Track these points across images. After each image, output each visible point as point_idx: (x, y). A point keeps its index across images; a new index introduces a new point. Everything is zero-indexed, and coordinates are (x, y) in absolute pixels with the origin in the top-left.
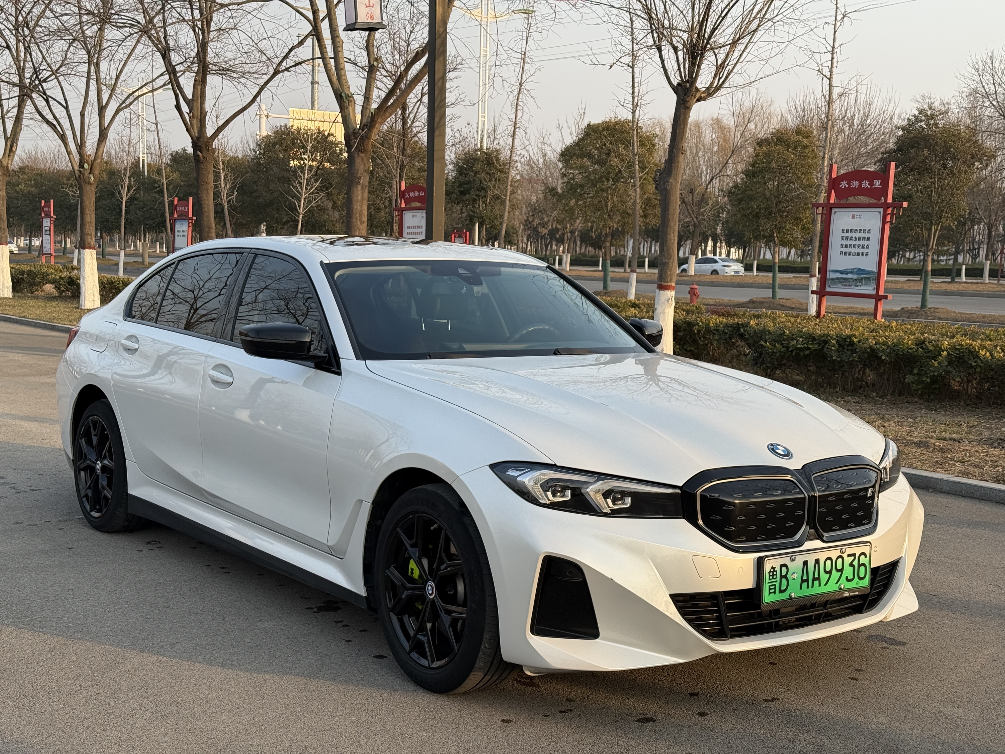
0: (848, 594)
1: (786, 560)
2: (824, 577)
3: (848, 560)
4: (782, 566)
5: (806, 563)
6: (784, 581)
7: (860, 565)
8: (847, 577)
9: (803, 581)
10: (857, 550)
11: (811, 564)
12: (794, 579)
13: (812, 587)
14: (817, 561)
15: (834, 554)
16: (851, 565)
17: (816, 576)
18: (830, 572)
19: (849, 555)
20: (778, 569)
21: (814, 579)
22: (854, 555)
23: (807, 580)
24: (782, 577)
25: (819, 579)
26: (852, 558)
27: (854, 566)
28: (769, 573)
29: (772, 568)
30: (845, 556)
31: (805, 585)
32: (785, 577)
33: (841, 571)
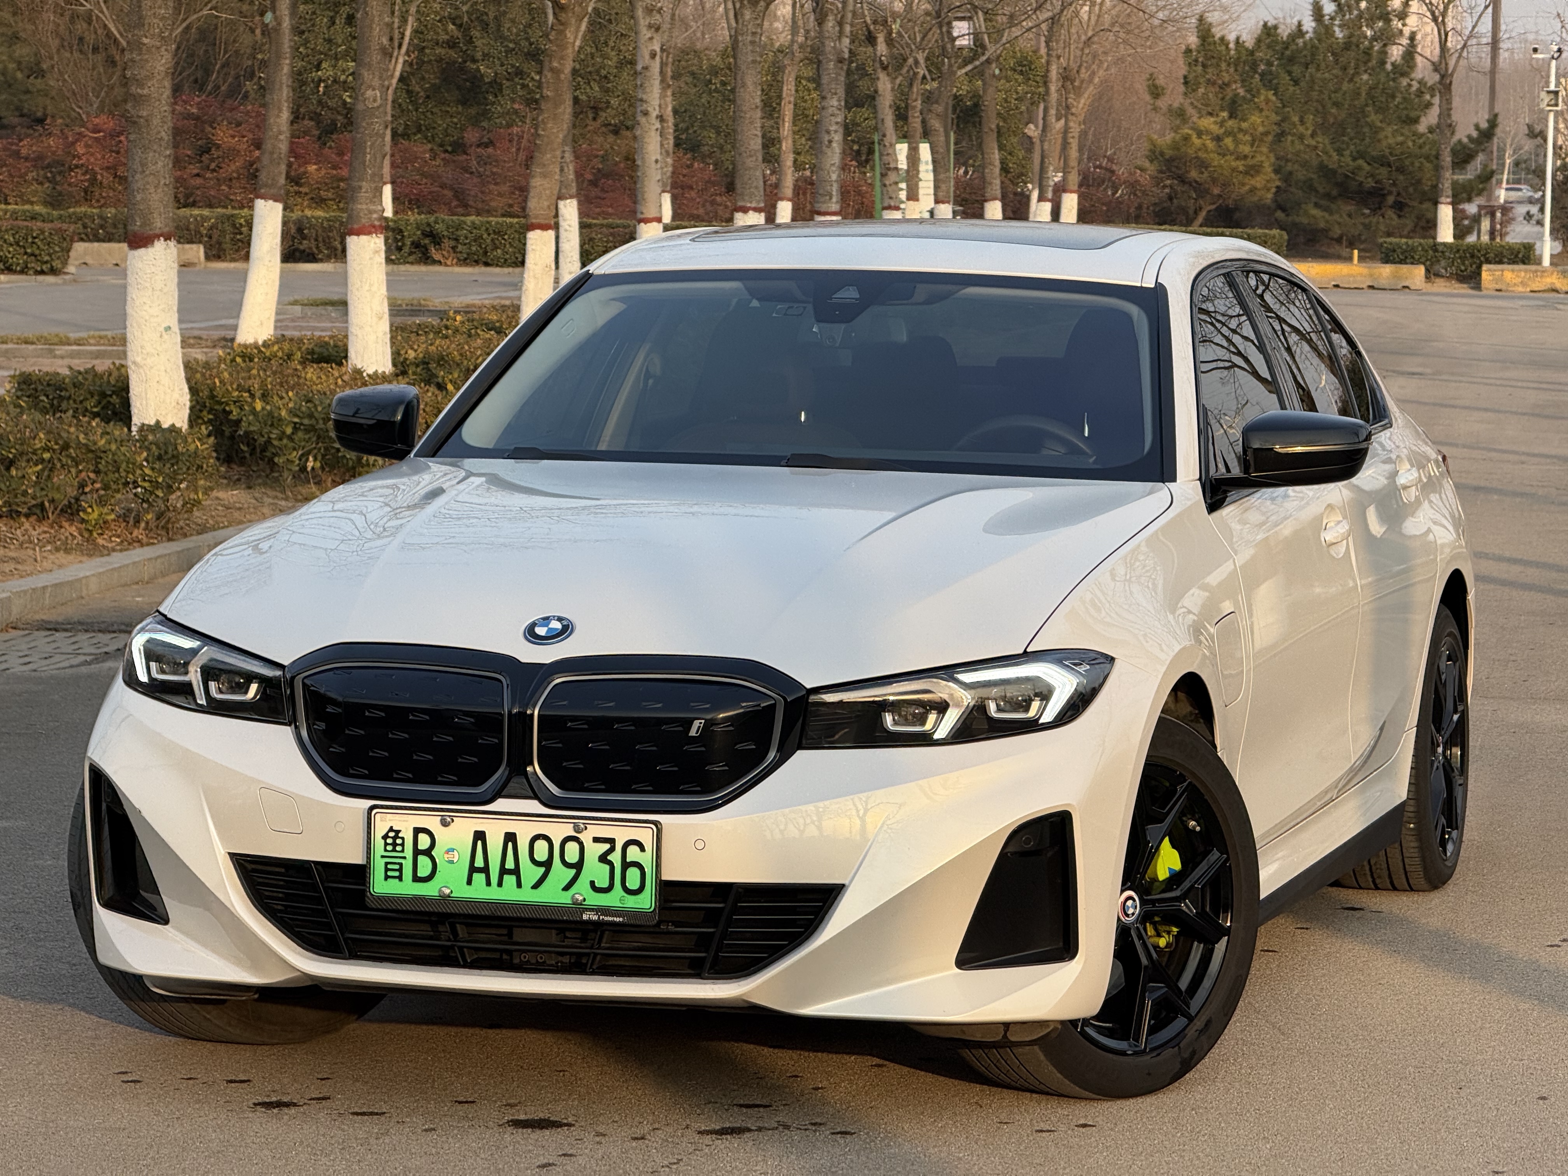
0: (595, 918)
1: (431, 822)
2: (530, 873)
3: (594, 851)
4: (417, 831)
5: (480, 836)
6: (423, 860)
7: (626, 865)
8: (592, 883)
9: (473, 869)
10: (621, 834)
11: (495, 843)
12: (452, 862)
13: (500, 884)
14: (510, 838)
15: (558, 831)
16: (603, 858)
17: (510, 864)
18: (547, 865)
19: (596, 840)
20: (408, 836)
21: (503, 871)
22: (611, 841)
23: (485, 870)
24: (417, 852)
25: (516, 872)
26: (607, 846)
27: (611, 864)
28: (385, 837)
29: (391, 829)
30: (586, 837)
31: (478, 878)
32: (428, 853)
33: (578, 866)
